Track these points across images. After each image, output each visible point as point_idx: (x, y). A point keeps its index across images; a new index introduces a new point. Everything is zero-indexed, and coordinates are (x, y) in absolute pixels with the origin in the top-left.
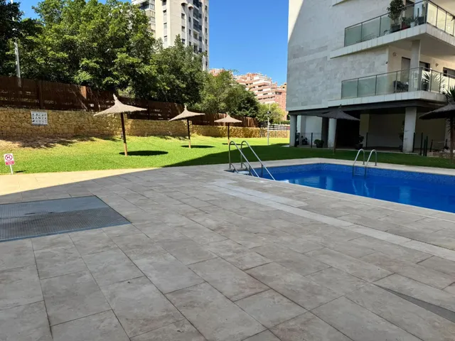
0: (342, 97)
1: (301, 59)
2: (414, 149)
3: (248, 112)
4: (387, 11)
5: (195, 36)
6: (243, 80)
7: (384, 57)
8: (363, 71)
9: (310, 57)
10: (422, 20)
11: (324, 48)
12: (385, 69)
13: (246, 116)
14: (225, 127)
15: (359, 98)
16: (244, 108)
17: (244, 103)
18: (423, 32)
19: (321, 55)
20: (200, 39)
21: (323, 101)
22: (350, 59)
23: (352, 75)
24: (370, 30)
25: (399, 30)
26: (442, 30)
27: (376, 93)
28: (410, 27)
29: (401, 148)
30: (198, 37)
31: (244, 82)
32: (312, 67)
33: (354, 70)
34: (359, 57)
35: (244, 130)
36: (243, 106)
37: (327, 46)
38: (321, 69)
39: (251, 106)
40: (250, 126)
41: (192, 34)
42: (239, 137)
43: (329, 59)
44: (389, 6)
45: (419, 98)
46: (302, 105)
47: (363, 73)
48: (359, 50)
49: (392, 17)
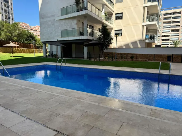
0: (62, 37)
1: (45, 20)
2: (88, 58)
3: (31, 42)
4: (74, 3)
5: (5, 5)
6: (35, 28)
7: (75, 21)
8: (68, 26)
9: (49, 19)
10: (86, 8)
11: (53, 16)
12: (76, 26)
13: (30, 43)
14: (17, 48)
15: (67, 38)
16: (29, 40)
17: (28, 38)
18: (86, 13)
19: (53, 18)
20: (8, 7)
21: (55, 38)
22: (64, 21)
23: (65, 28)
24: (69, 10)
25: (79, 11)
26: (93, 13)
27: (73, 36)
28: (82, 10)
29: (83, 58)
30: (7, 6)
31: (35, 29)
32: (50, 23)
33: (65, 26)
34: (66, 21)
35: (28, 50)
36: (28, 39)
37: (54, 15)
38: (53, 24)
39: (32, 39)
40: (32, 48)
41: (3, 4)
42: (26, 53)
43: (56, 21)
44: (75, 1)
45: (87, 38)
46: (47, 39)
47: (68, 28)
48: (66, 18)
49: (76, 6)
